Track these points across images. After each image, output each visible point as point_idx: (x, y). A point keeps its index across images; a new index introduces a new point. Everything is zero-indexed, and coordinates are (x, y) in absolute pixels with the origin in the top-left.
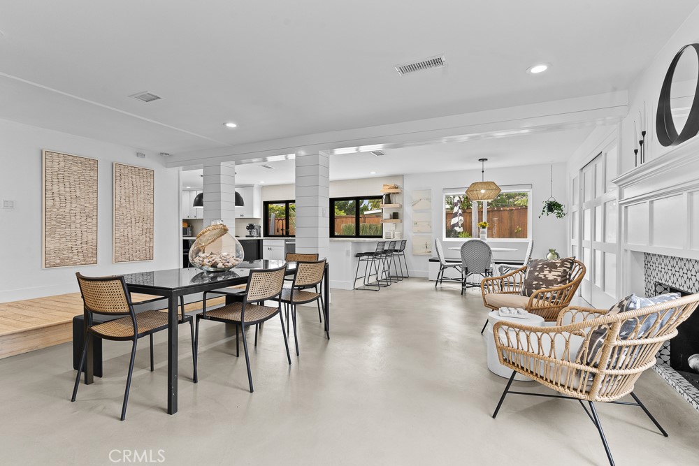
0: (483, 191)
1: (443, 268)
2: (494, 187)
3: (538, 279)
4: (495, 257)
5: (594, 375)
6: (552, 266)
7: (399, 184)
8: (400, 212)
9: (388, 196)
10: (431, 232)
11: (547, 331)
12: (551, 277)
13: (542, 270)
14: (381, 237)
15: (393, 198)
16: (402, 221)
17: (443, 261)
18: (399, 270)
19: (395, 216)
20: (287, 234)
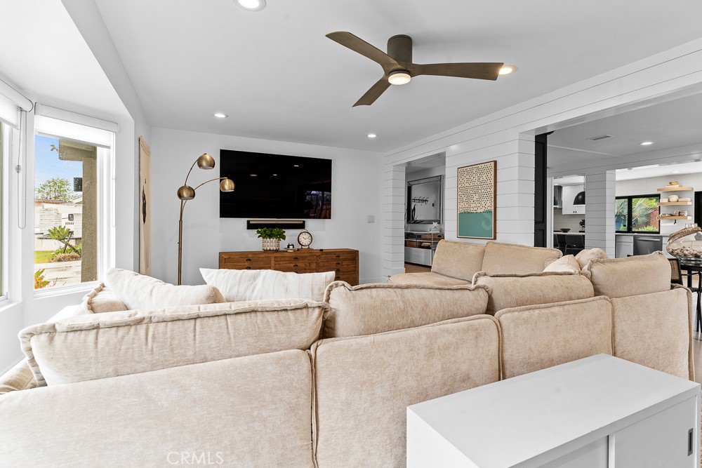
20: (629, 230)
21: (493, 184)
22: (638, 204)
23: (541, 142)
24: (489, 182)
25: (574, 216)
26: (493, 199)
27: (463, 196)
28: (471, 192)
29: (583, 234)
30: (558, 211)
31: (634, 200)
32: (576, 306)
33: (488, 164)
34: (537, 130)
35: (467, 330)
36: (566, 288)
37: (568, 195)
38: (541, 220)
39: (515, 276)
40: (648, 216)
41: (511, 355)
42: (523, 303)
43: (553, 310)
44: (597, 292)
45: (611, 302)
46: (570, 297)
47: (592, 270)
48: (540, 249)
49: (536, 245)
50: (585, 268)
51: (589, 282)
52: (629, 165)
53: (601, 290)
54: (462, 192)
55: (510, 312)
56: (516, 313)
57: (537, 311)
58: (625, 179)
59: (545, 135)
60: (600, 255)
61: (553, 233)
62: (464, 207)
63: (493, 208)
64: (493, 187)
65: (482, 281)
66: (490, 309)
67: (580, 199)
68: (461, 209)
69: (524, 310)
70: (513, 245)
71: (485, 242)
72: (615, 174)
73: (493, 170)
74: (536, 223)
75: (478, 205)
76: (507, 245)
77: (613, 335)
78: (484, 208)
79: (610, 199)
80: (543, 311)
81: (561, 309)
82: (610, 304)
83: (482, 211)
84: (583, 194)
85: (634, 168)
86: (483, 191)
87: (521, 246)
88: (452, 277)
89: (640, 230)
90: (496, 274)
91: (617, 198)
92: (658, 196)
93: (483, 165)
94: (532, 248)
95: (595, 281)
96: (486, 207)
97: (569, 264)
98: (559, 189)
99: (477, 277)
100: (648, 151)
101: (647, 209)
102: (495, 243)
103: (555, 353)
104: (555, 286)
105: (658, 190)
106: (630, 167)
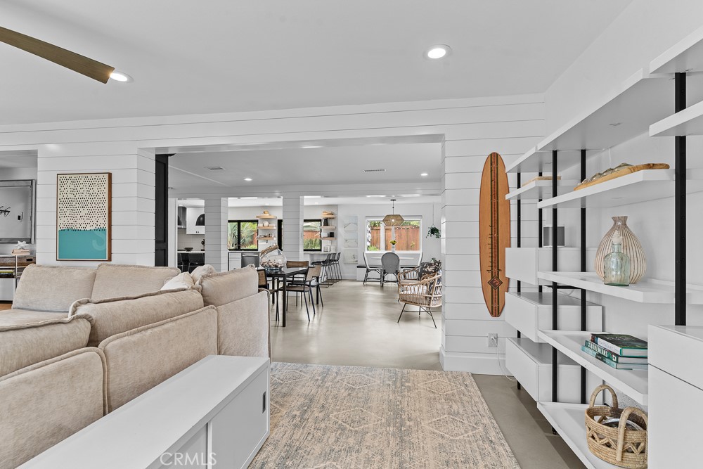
0: (393, 220)
1: (368, 271)
2: (400, 218)
3: (424, 271)
4: (401, 263)
5: (430, 298)
6: (430, 265)
7: (334, 212)
8: (335, 232)
9: (326, 220)
10: (357, 247)
11: (416, 285)
12: (430, 270)
13: (426, 267)
14: (320, 250)
15: (329, 222)
16: (336, 239)
17: (368, 267)
18: (334, 275)
19: (331, 235)
20: (239, 249)
21: (107, 199)
22: (245, 227)
23: (162, 162)
24: (101, 196)
25: (197, 236)
26: (107, 216)
27: (65, 210)
28: (77, 205)
29: (203, 252)
30: (182, 231)
31: (242, 223)
32: (188, 318)
33: (101, 176)
34: (157, 149)
35: (59, 371)
36: (180, 303)
37: (191, 216)
38: (162, 239)
39: (127, 299)
40: (252, 237)
41: (120, 384)
42: (133, 326)
43: (166, 326)
44: (206, 303)
45: (217, 310)
46: (183, 311)
47: (203, 284)
48: (161, 269)
49: (157, 265)
50: (197, 283)
51: (200, 295)
52: (239, 195)
53: (210, 301)
54: (63, 205)
55: (118, 338)
56: (127, 338)
57: (149, 331)
58: (235, 206)
59: (167, 156)
60: (209, 271)
61: (177, 252)
62: (65, 222)
63: (107, 226)
64: (107, 202)
65: (82, 310)
66: (93, 341)
67: (201, 221)
68: (62, 226)
69: (135, 333)
70: (130, 266)
71: (96, 264)
72: (227, 201)
73: (107, 183)
74: (157, 242)
75: (88, 221)
76: (124, 266)
77: (218, 337)
78: (95, 225)
79: (224, 222)
80: (156, 329)
81: (174, 324)
82: (216, 312)
83: (93, 228)
84: (203, 216)
85: (242, 198)
86: (94, 205)
87: (139, 267)
88: (48, 311)
89: (247, 248)
90: (103, 299)
91: (229, 221)
92: (257, 221)
93: (94, 176)
94: (151, 268)
95: (205, 293)
96: (98, 224)
97: (184, 281)
98: (183, 210)
99: (76, 307)
100: (248, 186)
101: (252, 231)
102: (109, 265)
103: (167, 367)
104: (168, 304)
105: (257, 217)
106: (239, 197)
